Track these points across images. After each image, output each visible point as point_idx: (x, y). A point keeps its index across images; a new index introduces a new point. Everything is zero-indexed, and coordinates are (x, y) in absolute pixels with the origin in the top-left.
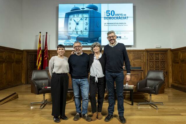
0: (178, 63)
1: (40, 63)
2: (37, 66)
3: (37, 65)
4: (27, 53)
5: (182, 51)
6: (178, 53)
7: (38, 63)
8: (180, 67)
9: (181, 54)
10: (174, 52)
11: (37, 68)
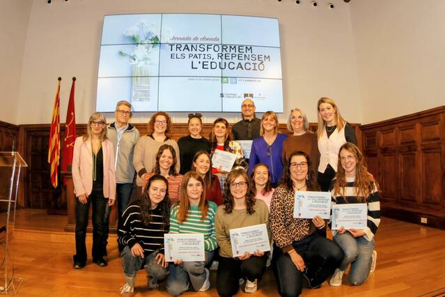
0: (375, 155)
1: (57, 158)
2: (50, 165)
3: (49, 162)
4: (27, 132)
5: (384, 128)
6: (376, 133)
7: (53, 157)
8: (379, 164)
9: (382, 135)
10: (367, 131)
11: (50, 170)
